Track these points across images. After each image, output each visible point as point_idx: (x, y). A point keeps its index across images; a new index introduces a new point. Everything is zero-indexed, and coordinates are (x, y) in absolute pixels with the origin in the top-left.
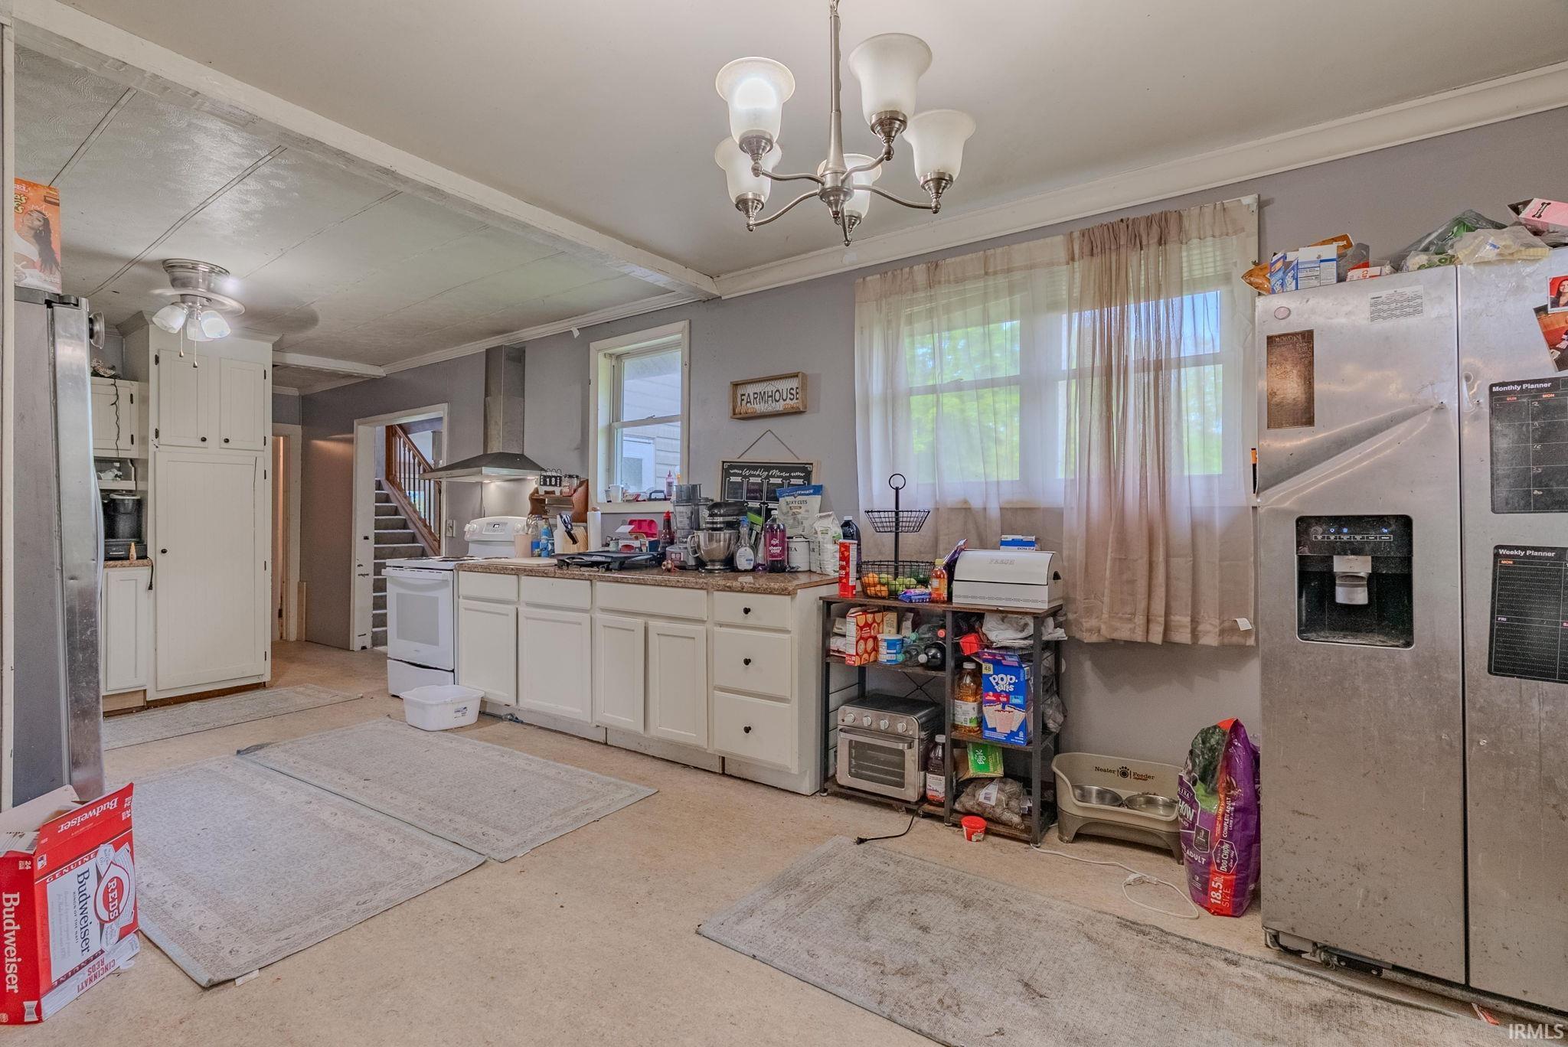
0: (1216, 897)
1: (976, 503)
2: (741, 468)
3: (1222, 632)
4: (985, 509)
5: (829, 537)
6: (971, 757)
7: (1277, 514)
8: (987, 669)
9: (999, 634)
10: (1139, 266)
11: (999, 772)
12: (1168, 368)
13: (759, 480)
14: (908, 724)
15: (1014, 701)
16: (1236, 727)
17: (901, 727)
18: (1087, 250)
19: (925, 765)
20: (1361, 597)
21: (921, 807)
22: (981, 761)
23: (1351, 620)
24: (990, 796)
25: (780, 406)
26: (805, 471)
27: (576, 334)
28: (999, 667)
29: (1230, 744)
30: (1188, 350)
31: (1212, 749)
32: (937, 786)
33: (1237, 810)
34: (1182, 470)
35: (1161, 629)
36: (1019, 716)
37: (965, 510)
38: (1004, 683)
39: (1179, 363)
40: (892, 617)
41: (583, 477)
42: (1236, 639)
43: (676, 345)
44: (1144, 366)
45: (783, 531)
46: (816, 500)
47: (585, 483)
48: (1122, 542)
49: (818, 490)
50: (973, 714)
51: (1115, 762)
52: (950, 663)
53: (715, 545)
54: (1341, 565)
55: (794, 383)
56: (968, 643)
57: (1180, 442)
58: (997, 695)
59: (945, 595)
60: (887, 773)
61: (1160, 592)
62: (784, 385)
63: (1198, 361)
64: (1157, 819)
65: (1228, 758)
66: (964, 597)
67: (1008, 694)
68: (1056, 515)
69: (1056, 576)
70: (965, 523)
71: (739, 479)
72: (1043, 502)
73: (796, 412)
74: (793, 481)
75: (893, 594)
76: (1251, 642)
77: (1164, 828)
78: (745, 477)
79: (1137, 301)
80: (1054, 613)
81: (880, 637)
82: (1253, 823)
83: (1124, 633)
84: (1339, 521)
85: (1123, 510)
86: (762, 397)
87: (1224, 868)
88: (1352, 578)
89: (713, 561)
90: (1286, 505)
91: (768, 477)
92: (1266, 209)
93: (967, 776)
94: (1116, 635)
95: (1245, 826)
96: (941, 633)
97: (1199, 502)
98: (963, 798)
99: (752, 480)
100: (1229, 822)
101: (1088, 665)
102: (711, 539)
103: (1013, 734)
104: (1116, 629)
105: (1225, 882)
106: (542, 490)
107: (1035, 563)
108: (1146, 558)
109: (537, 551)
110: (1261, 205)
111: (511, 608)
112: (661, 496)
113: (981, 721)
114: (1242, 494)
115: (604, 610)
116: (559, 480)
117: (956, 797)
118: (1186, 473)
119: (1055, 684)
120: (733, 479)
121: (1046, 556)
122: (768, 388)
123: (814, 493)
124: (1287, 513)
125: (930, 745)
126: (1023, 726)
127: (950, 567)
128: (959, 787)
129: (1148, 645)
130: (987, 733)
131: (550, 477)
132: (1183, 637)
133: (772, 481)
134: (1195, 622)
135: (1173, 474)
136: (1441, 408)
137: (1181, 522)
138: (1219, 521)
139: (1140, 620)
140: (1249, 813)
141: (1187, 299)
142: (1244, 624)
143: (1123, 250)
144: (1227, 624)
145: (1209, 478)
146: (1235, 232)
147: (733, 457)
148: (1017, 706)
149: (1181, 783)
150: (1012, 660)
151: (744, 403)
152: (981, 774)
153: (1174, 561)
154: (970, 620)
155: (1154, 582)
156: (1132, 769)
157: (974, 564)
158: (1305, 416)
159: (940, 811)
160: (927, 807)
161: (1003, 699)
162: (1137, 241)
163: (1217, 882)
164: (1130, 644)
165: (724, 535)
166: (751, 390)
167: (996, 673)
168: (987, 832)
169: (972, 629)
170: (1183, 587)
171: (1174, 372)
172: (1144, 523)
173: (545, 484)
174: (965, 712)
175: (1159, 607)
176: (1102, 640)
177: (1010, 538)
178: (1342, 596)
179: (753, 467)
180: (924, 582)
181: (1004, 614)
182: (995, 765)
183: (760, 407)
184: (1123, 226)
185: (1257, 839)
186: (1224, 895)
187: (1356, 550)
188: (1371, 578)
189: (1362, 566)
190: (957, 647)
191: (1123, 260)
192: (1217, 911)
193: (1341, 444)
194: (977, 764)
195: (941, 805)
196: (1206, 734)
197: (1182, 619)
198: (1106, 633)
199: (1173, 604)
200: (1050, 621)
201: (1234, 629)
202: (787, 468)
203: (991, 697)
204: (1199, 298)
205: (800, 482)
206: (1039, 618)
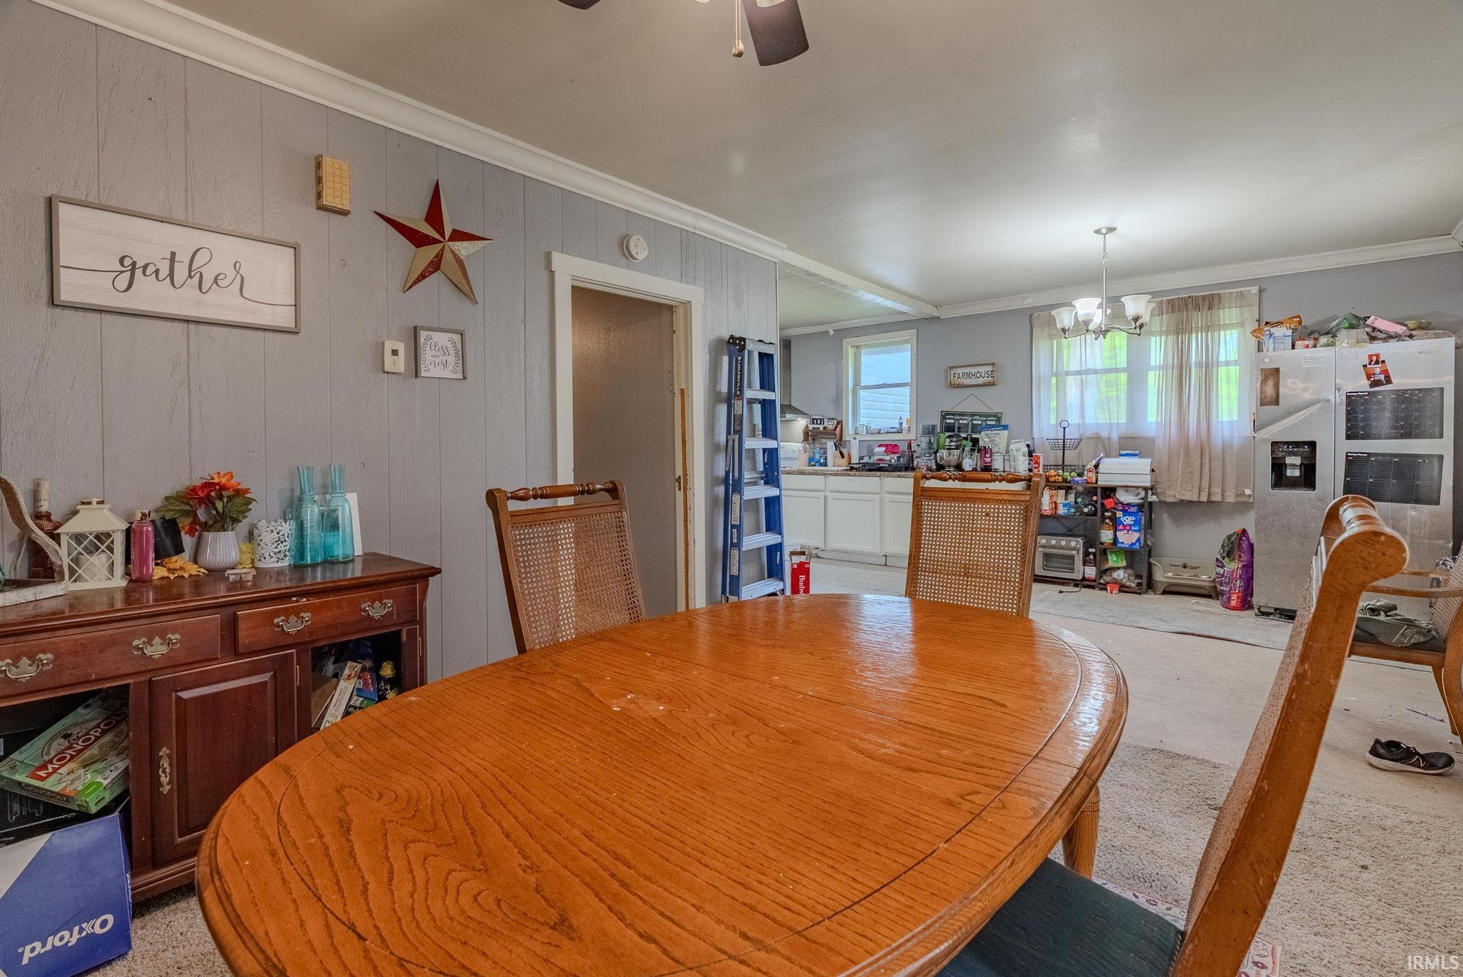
0: (1233, 603)
1: (1104, 434)
2: (954, 415)
3: (1237, 495)
4: (1109, 438)
5: (1021, 453)
6: (1109, 557)
7: (1263, 440)
8: (1119, 514)
9: (1124, 497)
10: (1198, 318)
11: (1124, 564)
12: (1212, 366)
13: (966, 422)
14: (1077, 543)
15: (1133, 528)
16: (1244, 531)
17: (1073, 544)
18: (1170, 310)
19: (1085, 563)
20: (1297, 473)
21: (1084, 583)
22: (1115, 559)
23: (1293, 484)
24: (1120, 575)
25: (980, 381)
26: (998, 418)
27: (831, 333)
28: (1126, 512)
29: (1241, 539)
30: (1222, 358)
31: (1232, 543)
32: (1091, 572)
33: (1243, 566)
34: (1218, 418)
35: (1207, 494)
36: (1136, 535)
37: (1097, 438)
38: (1128, 520)
39: (1218, 364)
40: (1063, 492)
41: (839, 419)
42: (1243, 499)
43: (907, 341)
44: (1199, 365)
45: (991, 450)
46: (1005, 433)
47: (840, 423)
48: (1187, 453)
49: (1006, 427)
50: (1111, 536)
51: (1180, 562)
52: (1099, 513)
53: (951, 457)
54: (1289, 460)
55: (990, 368)
56: (1109, 503)
57: (1218, 405)
58: (1125, 526)
59: (1095, 481)
60: (1066, 568)
61: (1206, 478)
62: (983, 369)
63: (1227, 363)
64: (1204, 579)
65: (1240, 545)
66: (1104, 481)
67: (1130, 526)
68: (1152, 441)
69: (1153, 471)
70: (1097, 445)
71: (953, 421)
72: (1143, 434)
73: (993, 384)
74: (989, 423)
75: (1065, 480)
76: (1251, 500)
77: (1207, 584)
78: (957, 420)
79: (1197, 333)
80: (1152, 488)
81: (1058, 502)
82: (1250, 572)
83: (1187, 497)
84: (1288, 443)
85: (1188, 439)
86: (969, 375)
87: (1237, 591)
88: (1293, 466)
89: (949, 466)
90: (1265, 437)
91: (972, 420)
92: (1263, 293)
93: (1107, 566)
94: (1184, 498)
95: (1247, 573)
96: (1095, 498)
97: (1226, 434)
98: (1104, 577)
99: (961, 422)
100: (1240, 572)
101: (1165, 516)
102: (950, 454)
103: (1133, 544)
104: (1183, 495)
105: (1238, 598)
106: (811, 427)
107: (1143, 465)
108: (1199, 462)
109: (813, 463)
110: (1261, 291)
111: (821, 495)
112: (895, 430)
113: (1115, 539)
114: (1248, 431)
115: (889, 493)
116: (822, 421)
117: (1101, 577)
118: (1220, 420)
119: (1150, 525)
120: (948, 421)
121: (1148, 461)
122: (973, 370)
123: (1004, 429)
124: (1268, 440)
125: (1086, 554)
126: (1138, 540)
127: (1096, 466)
128: (1103, 572)
129: (1199, 503)
130: (1119, 545)
131: (817, 419)
132: (1217, 498)
133: (975, 422)
134: (1223, 491)
135: (1214, 419)
136: (1328, 400)
137: (1217, 442)
138: (1236, 443)
139: (1196, 490)
140: (1248, 569)
141: (1222, 333)
142: (1248, 492)
143: (1190, 311)
144: (1239, 492)
145: (1231, 423)
146: (1248, 306)
147: (949, 409)
148: (1135, 531)
149: (1217, 560)
150: (1134, 509)
151: (956, 378)
152: (1116, 565)
153: (1213, 463)
154: (1109, 491)
155: (1203, 472)
156: (1189, 564)
157: (1108, 465)
158: (1276, 402)
159: (1093, 584)
160: (1086, 583)
161: (1127, 528)
162: (1197, 307)
163: (1234, 597)
164: (1191, 502)
165: (956, 452)
166: (960, 371)
167: (1124, 516)
168: (1120, 591)
169: (1109, 497)
170: (1217, 475)
171: (1215, 369)
172: (1199, 446)
173: (813, 423)
174: (1106, 536)
175: (1205, 484)
176: (1176, 500)
177: (1124, 452)
178: (1289, 473)
179: (963, 414)
180: (1080, 475)
181: (1126, 488)
182: (1122, 560)
183: (967, 381)
184: (1190, 300)
185: (1252, 578)
186: (1237, 602)
187: (1295, 454)
188: (1301, 465)
189: (1297, 460)
190: (1103, 504)
191: (1190, 317)
192: (1234, 609)
193: (1290, 413)
194: (1113, 561)
195: (1095, 581)
196: (1229, 537)
197: (1217, 490)
198: (1179, 497)
199: (1212, 483)
200: (1150, 492)
201: (1243, 494)
202: (987, 416)
203: (1121, 527)
204: (1228, 332)
205: (994, 423)
206: (1145, 489)
